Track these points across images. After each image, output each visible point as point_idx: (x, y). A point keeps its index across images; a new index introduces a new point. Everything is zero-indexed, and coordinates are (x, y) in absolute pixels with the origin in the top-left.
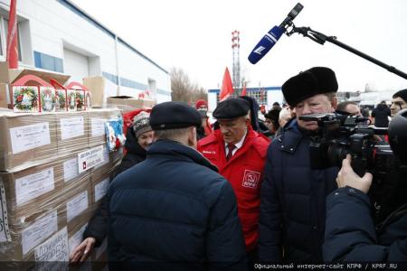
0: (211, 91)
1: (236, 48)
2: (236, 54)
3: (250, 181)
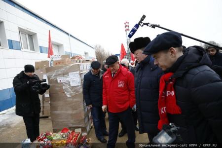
3: (121, 85)
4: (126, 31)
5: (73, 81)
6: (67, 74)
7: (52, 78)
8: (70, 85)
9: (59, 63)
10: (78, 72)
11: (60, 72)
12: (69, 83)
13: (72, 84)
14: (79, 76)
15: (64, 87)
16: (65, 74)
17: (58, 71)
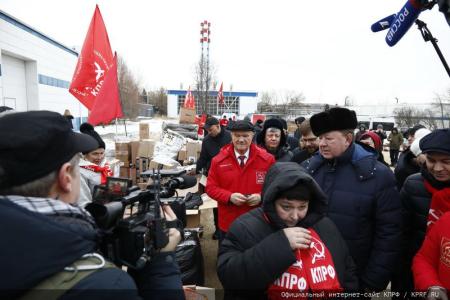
0: (172, 92)
1: (205, 43)
2: (205, 49)
3: (261, 179)
4: (202, 41)
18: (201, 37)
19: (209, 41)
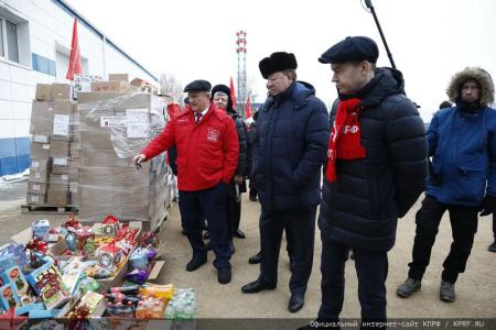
1: (241, 53)
2: (242, 61)
3: (213, 137)
4: (238, 51)
5: (134, 127)
6: (123, 111)
7: (91, 115)
8: (125, 134)
9: (105, 88)
10: (146, 110)
11: (107, 106)
12: (124, 131)
13: (131, 134)
14: (146, 118)
15: (112, 138)
16: (117, 111)
17: (104, 103)
18: (237, 47)
19: (245, 51)
